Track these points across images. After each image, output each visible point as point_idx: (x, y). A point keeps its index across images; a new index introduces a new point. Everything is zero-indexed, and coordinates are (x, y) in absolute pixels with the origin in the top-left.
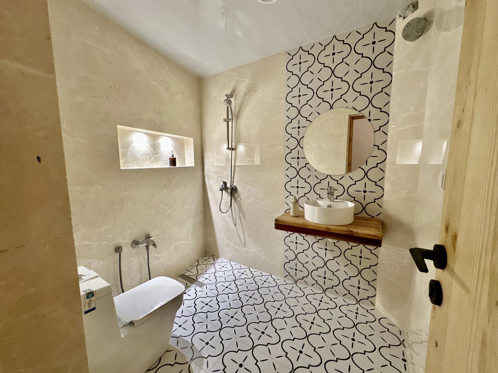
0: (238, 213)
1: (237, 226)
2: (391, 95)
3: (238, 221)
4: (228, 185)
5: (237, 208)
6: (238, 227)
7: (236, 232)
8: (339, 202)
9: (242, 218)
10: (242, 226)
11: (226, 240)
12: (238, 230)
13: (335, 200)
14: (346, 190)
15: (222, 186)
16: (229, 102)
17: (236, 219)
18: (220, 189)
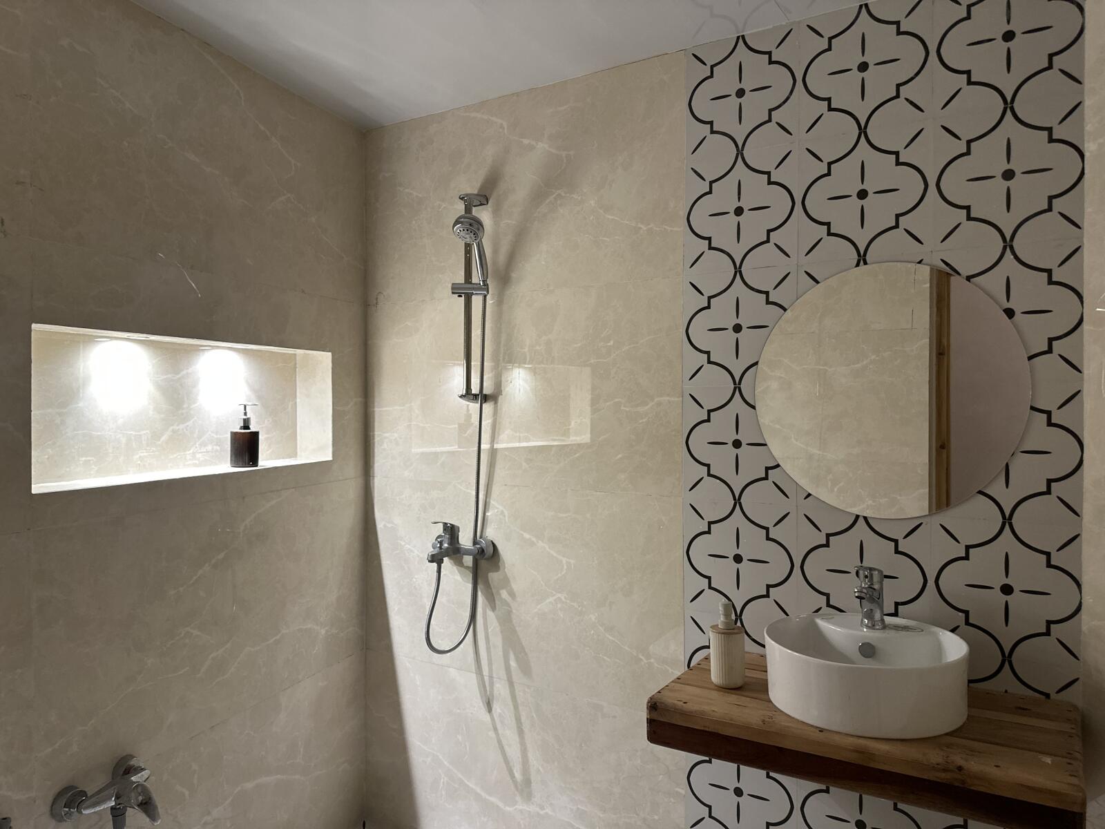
0: (498, 652)
1: (497, 708)
2: (1086, 225)
3: (501, 689)
4: (465, 540)
5: (498, 629)
6: (499, 711)
7: (492, 734)
8: (906, 628)
9: (517, 676)
10: (516, 707)
11: (451, 767)
12: (499, 726)
13: (888, 619)
14: (930, 582)
15: (441, 543)
16: (473, 226)
17: (491, 677)
18: (433, 556)
